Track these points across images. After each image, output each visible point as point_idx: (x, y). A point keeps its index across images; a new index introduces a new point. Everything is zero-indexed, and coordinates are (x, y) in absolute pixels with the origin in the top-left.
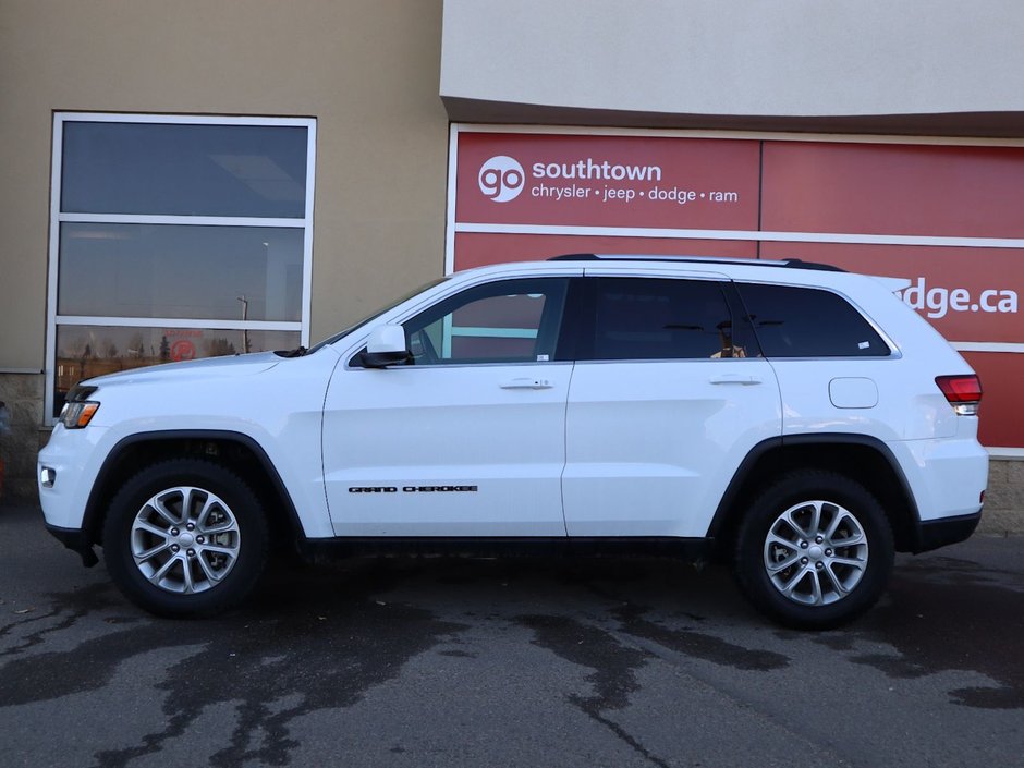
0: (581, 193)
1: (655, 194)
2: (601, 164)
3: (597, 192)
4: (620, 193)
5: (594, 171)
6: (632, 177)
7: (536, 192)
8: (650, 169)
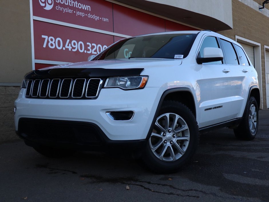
0: (70, 11)
1: (90, 16)
2: (75, 2)
3: (75, 12)
4: (81, 13)
5: (73, 3)
6: (83, 8)
7: (57, 8)
8: (88, 7)
